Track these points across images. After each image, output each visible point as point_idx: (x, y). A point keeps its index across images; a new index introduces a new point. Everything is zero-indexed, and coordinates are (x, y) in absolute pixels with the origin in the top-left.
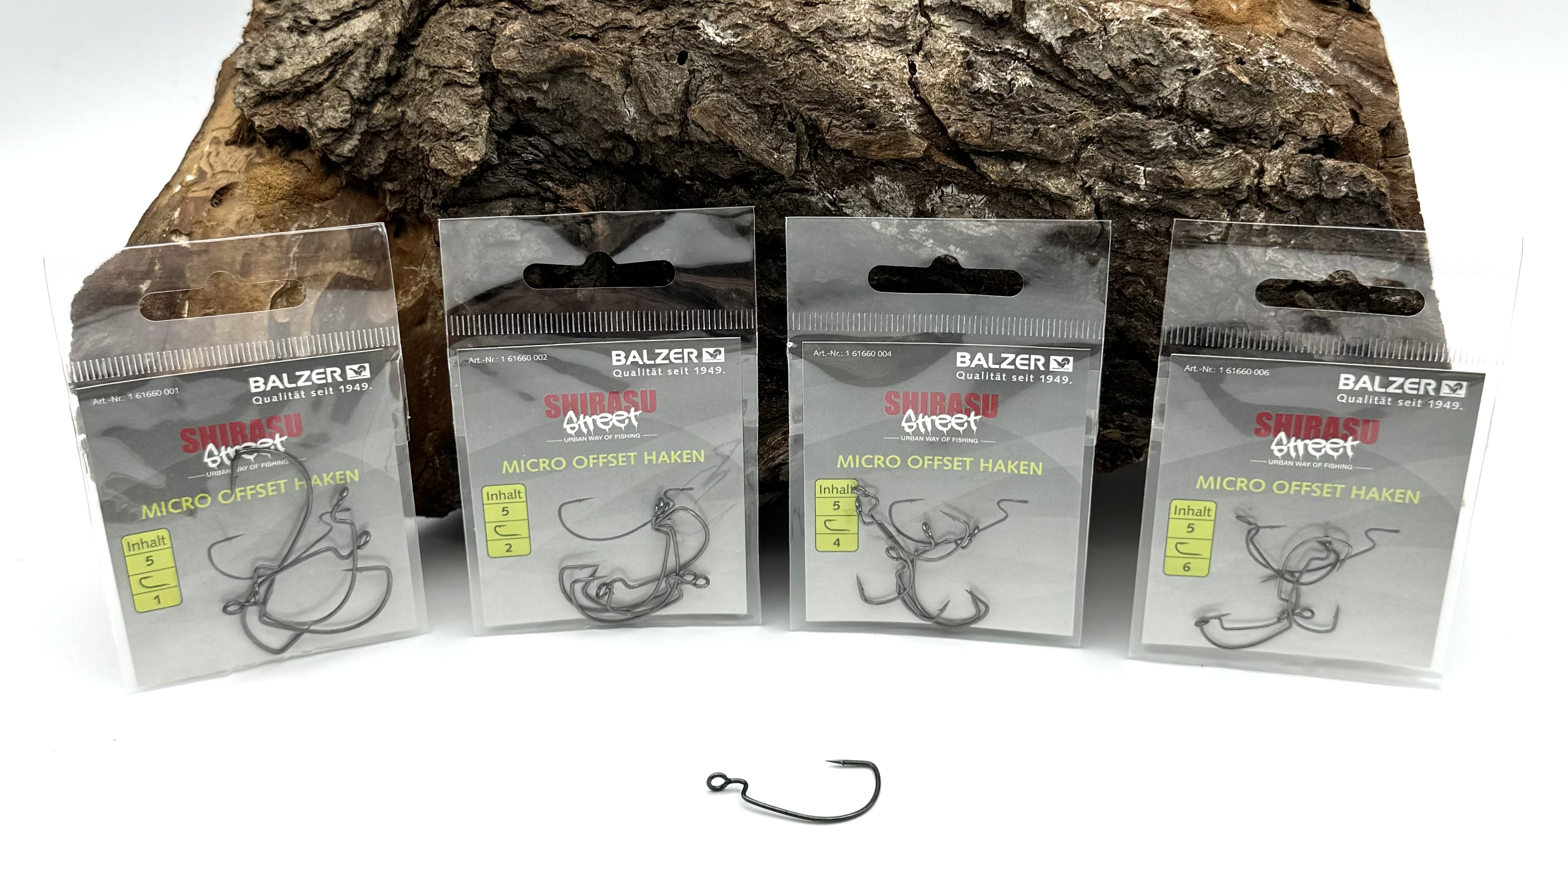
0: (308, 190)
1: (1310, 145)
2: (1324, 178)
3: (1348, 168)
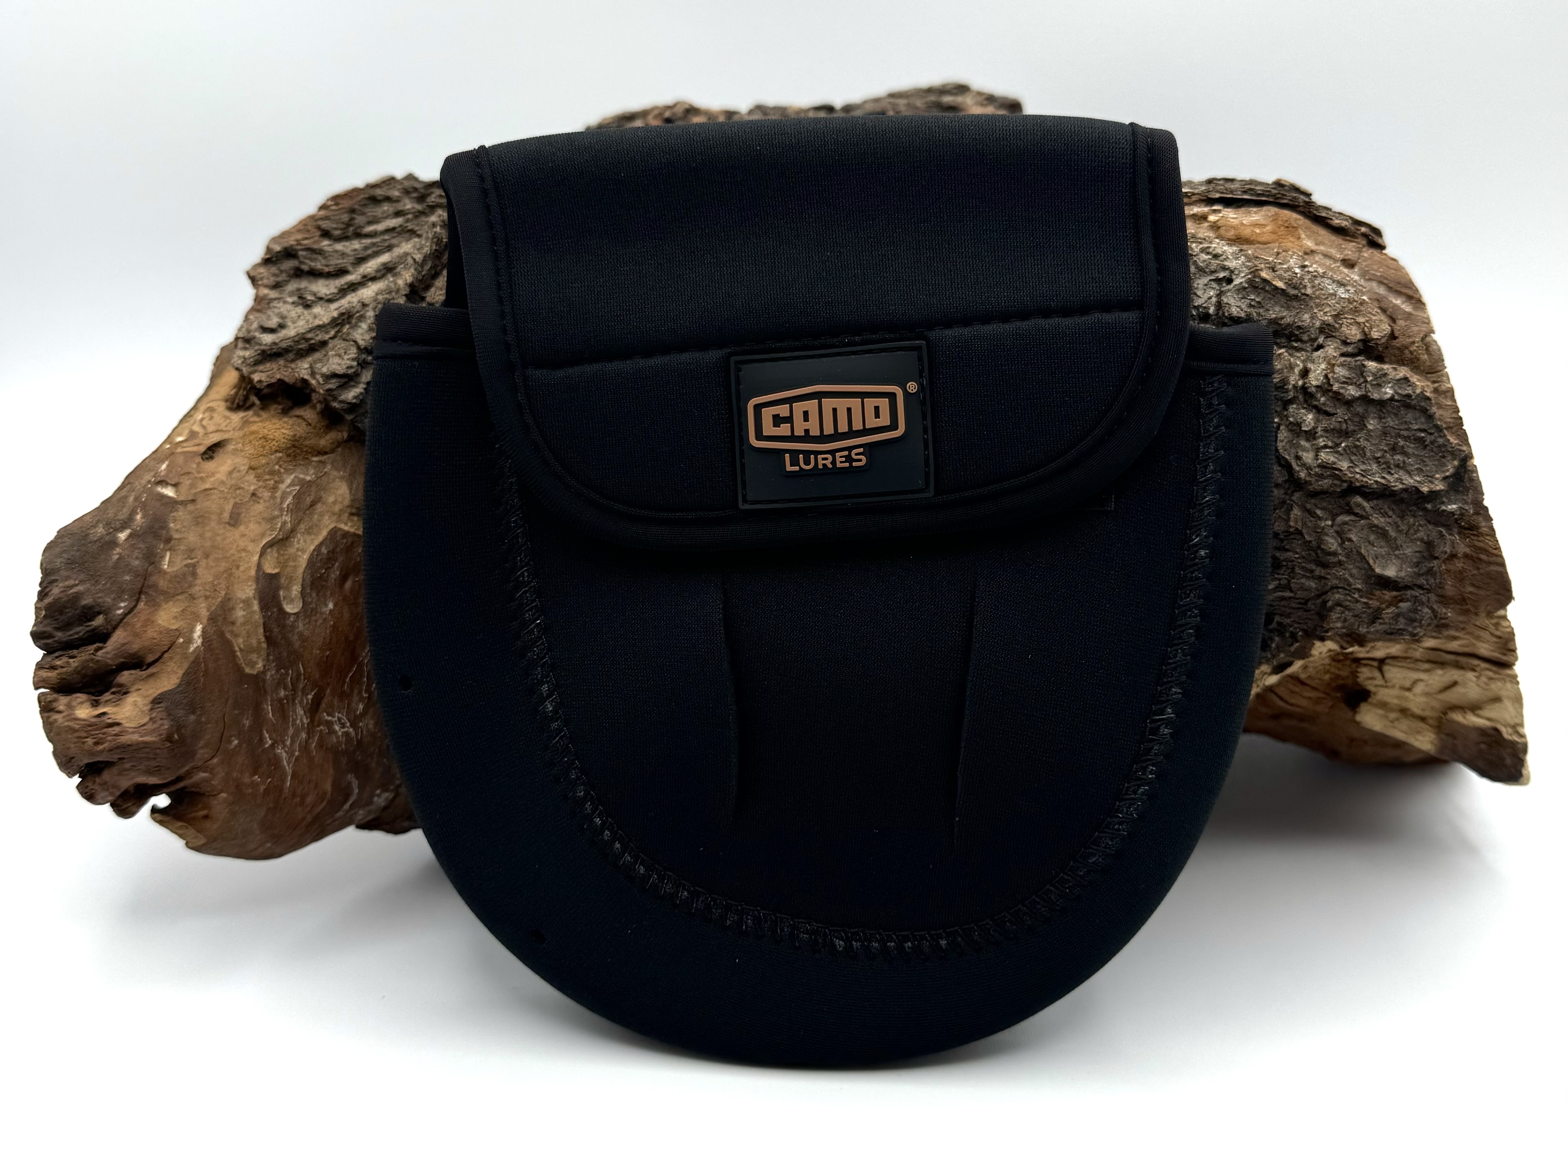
0: (307, 442)
1: (1350, 349)
2: (1369, 379)
3: (1391, 370)
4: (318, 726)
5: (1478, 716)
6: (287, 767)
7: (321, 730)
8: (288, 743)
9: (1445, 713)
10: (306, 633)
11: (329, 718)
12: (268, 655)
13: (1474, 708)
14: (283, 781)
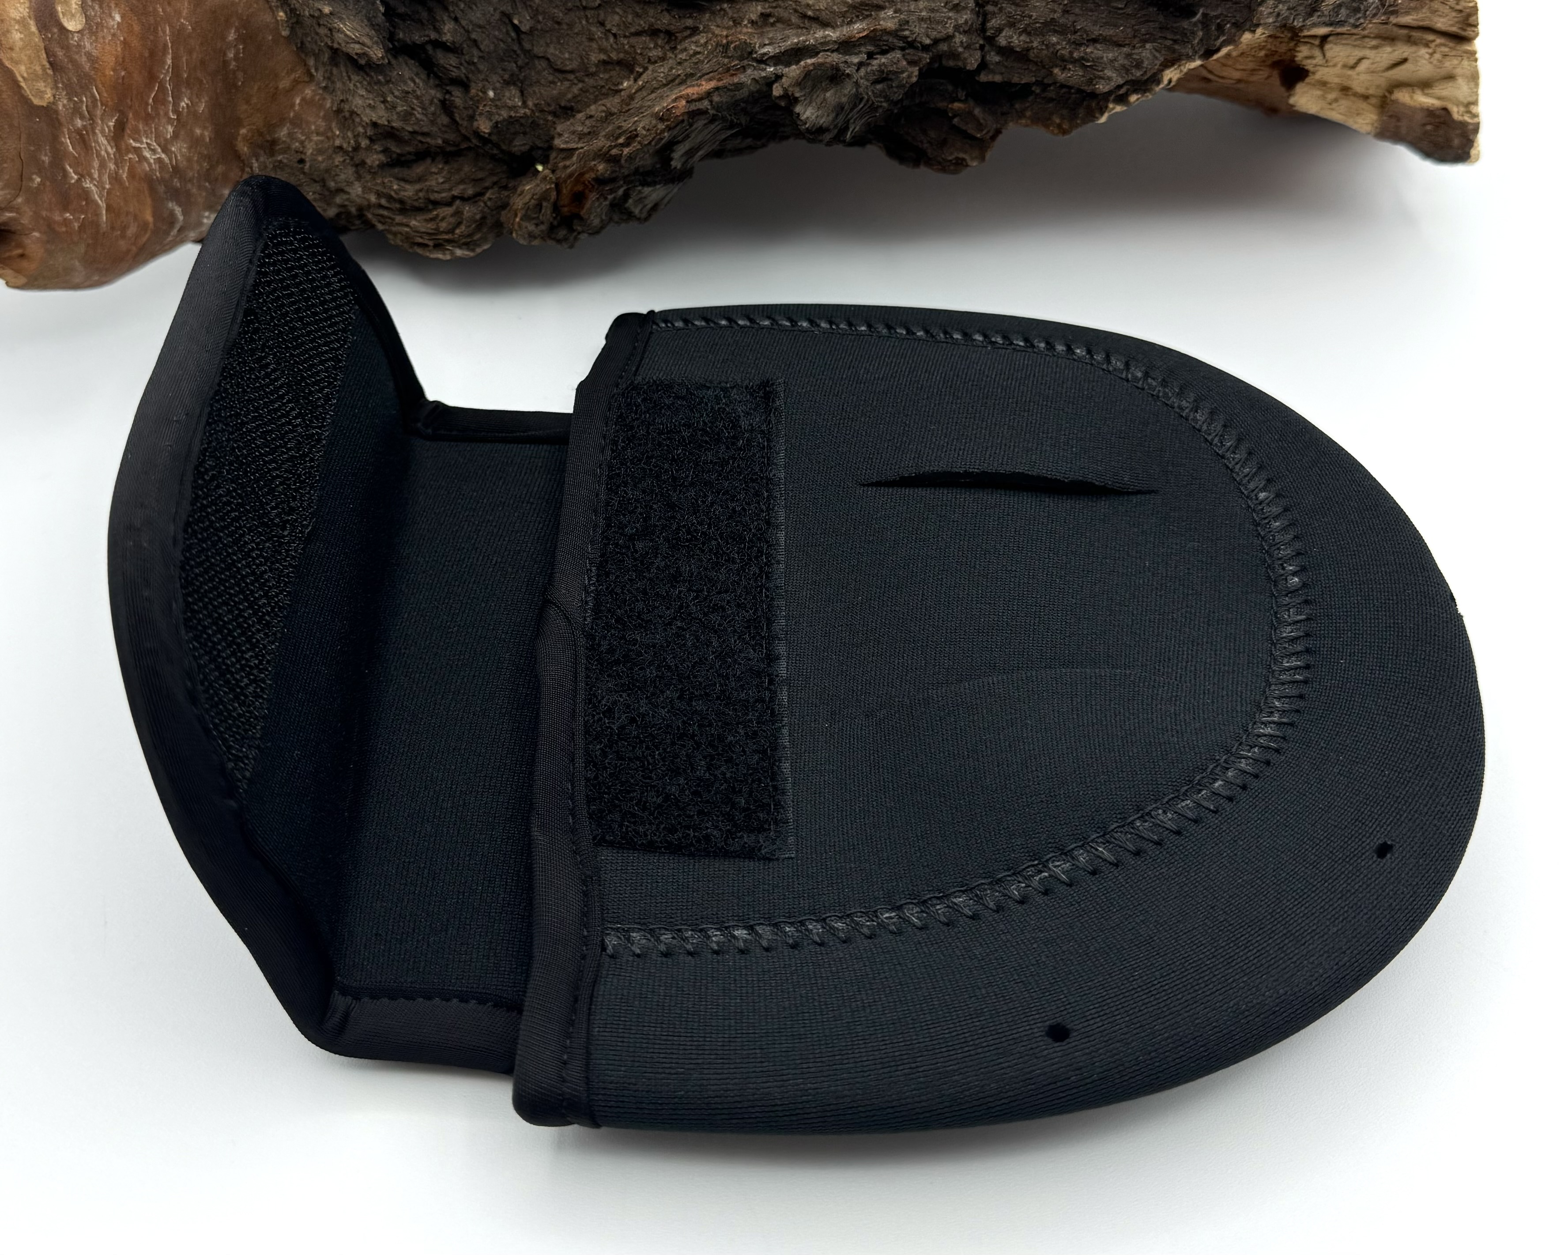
4: (126, 155)
5: (1427, 95)
6: (100, 202)
7: (130, 159)
8: (96, 176)
9: (1391, 92)
10: (95, 53)
11: (138, 145)
12: (56, 82)
13: (1425, 85)
14: (97, 214)
